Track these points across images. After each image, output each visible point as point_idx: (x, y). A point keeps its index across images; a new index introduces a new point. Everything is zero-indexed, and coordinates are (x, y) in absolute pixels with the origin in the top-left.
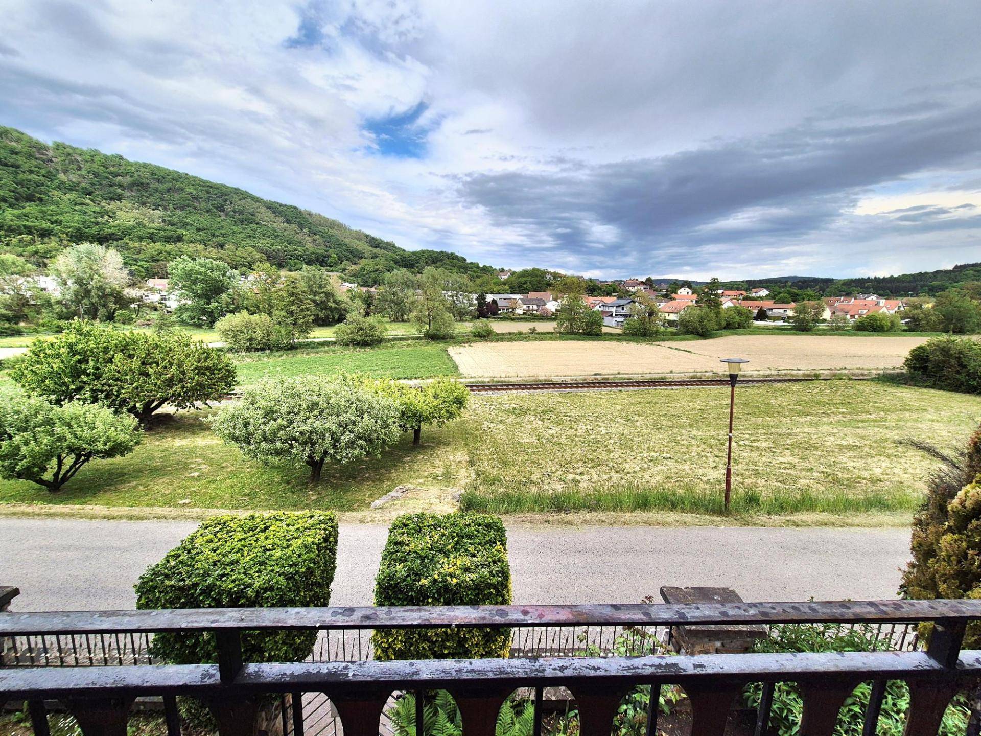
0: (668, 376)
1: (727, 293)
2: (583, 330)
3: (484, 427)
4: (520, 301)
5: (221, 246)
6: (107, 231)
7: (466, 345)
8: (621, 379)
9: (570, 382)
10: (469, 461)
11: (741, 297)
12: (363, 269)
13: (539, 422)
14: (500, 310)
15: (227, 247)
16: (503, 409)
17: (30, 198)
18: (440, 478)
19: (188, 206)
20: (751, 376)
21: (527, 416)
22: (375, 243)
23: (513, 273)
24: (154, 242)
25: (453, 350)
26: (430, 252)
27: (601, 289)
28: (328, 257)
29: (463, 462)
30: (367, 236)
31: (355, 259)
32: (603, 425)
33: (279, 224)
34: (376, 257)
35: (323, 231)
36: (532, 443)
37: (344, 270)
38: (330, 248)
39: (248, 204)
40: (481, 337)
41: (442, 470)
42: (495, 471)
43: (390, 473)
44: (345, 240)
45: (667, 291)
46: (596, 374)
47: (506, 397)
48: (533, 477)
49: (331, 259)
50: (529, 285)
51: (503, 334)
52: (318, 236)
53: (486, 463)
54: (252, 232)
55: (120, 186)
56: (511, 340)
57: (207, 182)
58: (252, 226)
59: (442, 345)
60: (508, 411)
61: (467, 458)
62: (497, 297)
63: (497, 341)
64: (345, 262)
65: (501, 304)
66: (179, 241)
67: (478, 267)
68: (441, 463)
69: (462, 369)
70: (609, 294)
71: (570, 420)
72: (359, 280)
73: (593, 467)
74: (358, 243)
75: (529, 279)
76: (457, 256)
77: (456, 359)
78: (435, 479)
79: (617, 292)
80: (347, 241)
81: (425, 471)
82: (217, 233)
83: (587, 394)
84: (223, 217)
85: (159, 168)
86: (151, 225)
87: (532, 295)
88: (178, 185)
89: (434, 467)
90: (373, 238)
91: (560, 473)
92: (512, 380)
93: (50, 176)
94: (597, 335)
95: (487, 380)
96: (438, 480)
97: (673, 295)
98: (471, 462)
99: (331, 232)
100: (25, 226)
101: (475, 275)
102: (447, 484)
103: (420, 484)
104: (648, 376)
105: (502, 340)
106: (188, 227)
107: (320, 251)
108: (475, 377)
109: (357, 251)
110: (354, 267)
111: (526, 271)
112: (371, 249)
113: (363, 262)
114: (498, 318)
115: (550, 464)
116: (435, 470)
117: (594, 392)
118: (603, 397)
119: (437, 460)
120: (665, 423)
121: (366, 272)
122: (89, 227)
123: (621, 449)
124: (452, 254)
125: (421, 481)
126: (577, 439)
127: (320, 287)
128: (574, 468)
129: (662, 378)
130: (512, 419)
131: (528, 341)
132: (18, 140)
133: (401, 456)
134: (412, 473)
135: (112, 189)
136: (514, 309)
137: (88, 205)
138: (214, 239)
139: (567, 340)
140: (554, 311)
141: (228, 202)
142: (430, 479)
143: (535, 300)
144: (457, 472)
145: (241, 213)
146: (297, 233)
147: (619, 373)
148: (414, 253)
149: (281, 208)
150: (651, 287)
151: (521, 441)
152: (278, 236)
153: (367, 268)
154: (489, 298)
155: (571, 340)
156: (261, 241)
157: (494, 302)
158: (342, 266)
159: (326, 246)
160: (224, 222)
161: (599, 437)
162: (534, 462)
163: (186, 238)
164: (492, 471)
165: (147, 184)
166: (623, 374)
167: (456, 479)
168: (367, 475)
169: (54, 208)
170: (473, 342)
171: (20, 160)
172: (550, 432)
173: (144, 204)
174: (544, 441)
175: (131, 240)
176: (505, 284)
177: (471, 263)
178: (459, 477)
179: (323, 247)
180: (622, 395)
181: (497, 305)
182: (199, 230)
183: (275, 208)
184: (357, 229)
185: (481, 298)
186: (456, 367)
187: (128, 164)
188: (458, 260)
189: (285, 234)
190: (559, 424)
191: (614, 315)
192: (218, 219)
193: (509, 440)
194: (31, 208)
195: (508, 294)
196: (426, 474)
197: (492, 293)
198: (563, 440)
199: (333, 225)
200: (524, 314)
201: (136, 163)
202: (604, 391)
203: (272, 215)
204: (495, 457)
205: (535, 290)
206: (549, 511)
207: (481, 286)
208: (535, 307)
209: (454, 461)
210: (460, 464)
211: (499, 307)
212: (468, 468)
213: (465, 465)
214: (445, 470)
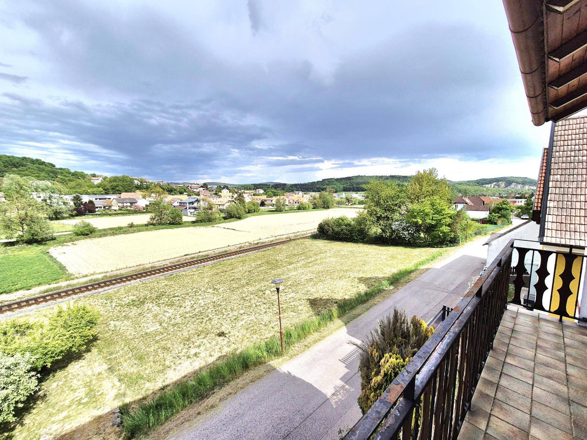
0: (227, 249)
1: (246, 191)
2: (170, 221)
3: (112, 327)
4: (114, 200)
7: (68, 244)
8: (202, 256)
9: (170, 265)
10: (109, 369)
11: (252, 194)
13: (156, 308)
14: (97, 207)
16: (124, 303)
18: (86, 400)
20: (266, 242)
21: (146, 305)
23: (105, 178)
25: (55, 251)
27: (176, 190)
29: (103, 372)
32: (200, 297)
36: (156, 331)
40: (84, 235)
41: (83, 389)
42: (134, 370)
45: (216, 191)
46: (186, 255)
47: (122, 290)
48: (167, 363)
50: (121, 188)
51: (105, 230)
53: (125, 364)
56: (114, 234)
59: (41, 247)
60: (128, 305)
61: (105, 367)
62: (92, 198)
63: (100, 236)
65: (98, 203)
67: (70, 173)
68: (80, 382)
69: (71, 270)
70: (181, 193)
71: (179, 300)
73: (204, 338)
75: (120, 183)
77: (61, 259)
78: (80, 404)
79: (187, 192)
81: (65, 400)
83: (184, 273)
87: (124, 195)
89: (74, 390)
91: (185, 350)
92: (123, 272)
94: (180, 224)
95: (100, 276)
96: (83, 404)
97: (220, 193)
98: (111, 370)
101: (67, 179)
102: (94, 404)
104: (217, 251)
105: (105, 235)
108: (86, 276)
111: (117, 177)
114: (97, 215)
115: (176, 346)
116: (76, 394)
117: (187, 271)
118: (195, 273)
119: (75, 381)
120: (234, 285)
123: (216, 314)
125: (65, 414)
126: (188, 315)
128: (193, 343)
129: (225, 252)
130: (135, 311)
131: (128, 233)
134: (50, 410)
136: (110, 207)
139: (159, 229)
140: (144, 206)
142: (74, 407)
143: (128, 199)
144: (100, 386)
147: (200, 252)
150: (207, 189)
151: (148, 331)
154: (85, 199)
155: (162, 229)
157: (90, 201)
161: (201, 309)
162: (164, 348)
164: (132, 370)
166: (203, 252)
167: (102, 394)
170: (76, 240)
172: (167, 315)
174: (166, 325)
176: (99, 187)
177: (61, 169)
178: (105, 391)
180: (206, 269)
181: (94, 205)
185: (77, 199)
186: (63, 268)
188: (46, 165)
190: (172, 305)
191: (188, 208)
193: (138, 334)
195: (102, 194)
196: (67, 403)
197: (87, 193)
198: (179, 320)
200: (120, 210)
202: (194, 268)
204: (130, 355)
205: (126, 191)
206: (196, 402)
207: (75, 188)
208: (129, 204)
209: (94, 375)
210: (100, 376)
211: (96, 206)
212: (110, 376)
213: (106, 375)
214: (87, 389)
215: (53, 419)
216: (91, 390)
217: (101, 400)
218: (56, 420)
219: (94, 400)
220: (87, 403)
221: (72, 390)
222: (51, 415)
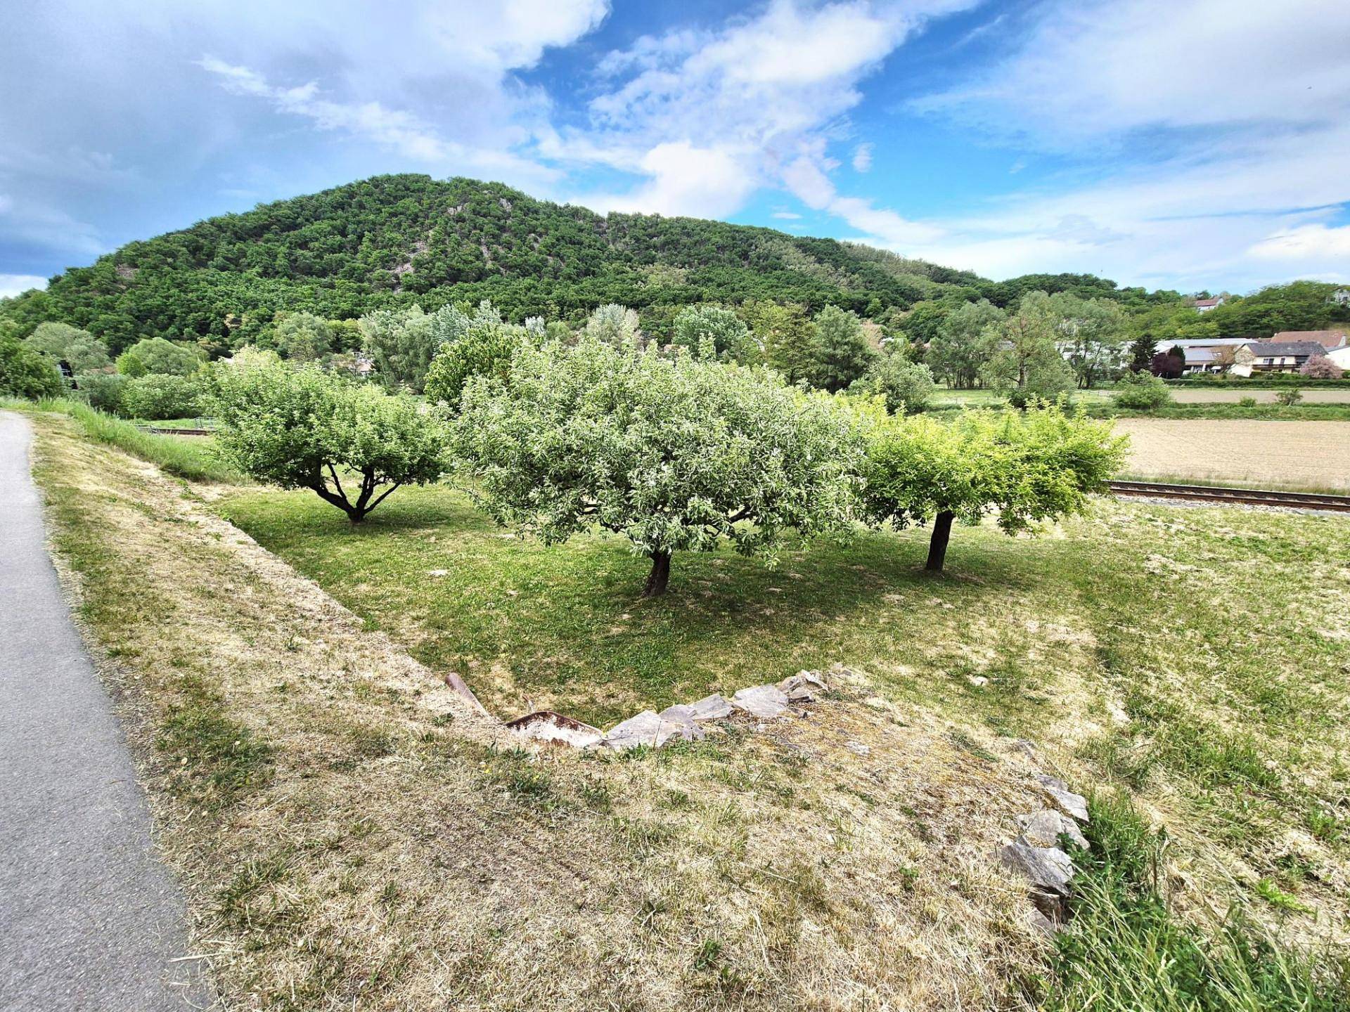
4: (1246, 348)
5: (739, 302)
6: (639, 297)
10: (1099, 652)
12: (916, 316)
14: (1188, 368)
15: (745, 302)
17: (587, 273)
18: (977, 681)
19: (713, 258)
22: (942, 276)
23: (1232, 300)
24: (676, 304)
26: (1040, 277)
28: (867, 303)
29: (1076, 648)
30: (930, 266)
31: (906, 303)
33: (808, 265)
34: (941, 296)
35: (865, 267)
37: (888, 320)
38: (872, 289)
39: (774, 246)
40: (1138, 408)
41: (991, 654)
43: (832, 618)
44: (895, 277)
49: (870, 306)
50: (1277, 319)
51: (1195, 406)
52: (857, 276)
54: (775, 281)
55: (655, 247)
57: (734, 226)
58: (775, 273)
61: (1089, 640)
62: (1183, 344)
63: (1179, 416)
64: (891, 308)
65: (1190, 357)
66: (699, 300)
67: (1143, 295)
68: (993, 631)
72: (909, 332)
74: (915, 278)
75: (1279, 305)
76: (1097, 279)
78: (959, 679)
80: (898, 277)
81: (932, 643)
82: (737, 287)
84: (746, 267)
85: (689, 220)
86: (676, 285)
87: (1285, 338)
88: (706, 235)
89: (966, 638)
90: (939, 268)
93: (603, 248)
96: (968, 686)
98: (1107, 659)
99: (877, 266)
100: (581, 301)
101: (1134, 308)
102: (998, 713)
103: (900, 681)
105: (1193, 416)
106: (710, 284)
107: (856, 296)
109: (912, 290)
110: (902, 314)
111: (1272, 290)
112: (935, 285)
113: (916, 306)
114: (1183, 382)
116: (966, 650)
119: (982, 622)
121: (920, 320)
122: (625, 295)
124: (1085, 276)
125: (905, 670)
127: (844, 335)
132: (584, 217)
133: (881, 586)
134: (889, 639)
135: (648, 252)
136: (1226, 366)
137: (627, 272)
138: (734, 295)
141: (753, 247)
142: (940, 673)
143: (1292, 346)
144: (1048, 677)
145: (766, 258)
146: (830, 274)
148: (1008, 283)
149: (813, 244)
152: (805, 282)
153: (924, 313)
154: (1164, 346)
156: (785, 290)
157: (1177, 352)
158: (887, 314)
159: (866, 287)
160: (746, 274)
163: (705, 296)
165: (678, 240)
167: (1041, 702)
168: (768, 612)
169: (602, 279)
170: (1115, 416)
171: (584, 237)
173: (672, 264)
175: (657, 304)
176: (1208, 320)
177: (1128, 289)
178: (1057, 700)
179: (862, 290)
181: (1183, 358)
182: (719, 285)
183: (805, 246)
184: (916, 258)
185: (1144, 347)
187: (664, 221)
188: (1099, 285)
189: (814, 278)
192: (740, 270)
194: (587, 282)
195: (1213, 338)
196: (931, 653)
197: (1173, 335)
199: (881, 256)
200: (1253, 375)
201: (670, 219)
203: (801, 255)
205: (1293, 328)
207: (1146, 326)
208: (1291, 361)
209: (1042, 639)
210: (1059, 651)
211: (1187, 364)
212: (1095, 674)
213: (1079, 660)
214: (1003, 659)
215: (875, 662)
216: (1011, 669)
217: (1026, 715)
218: (879, 667)
219: (1007, 700)
220: (978, 690)
221: (963, 635)
222: (880, 650)
